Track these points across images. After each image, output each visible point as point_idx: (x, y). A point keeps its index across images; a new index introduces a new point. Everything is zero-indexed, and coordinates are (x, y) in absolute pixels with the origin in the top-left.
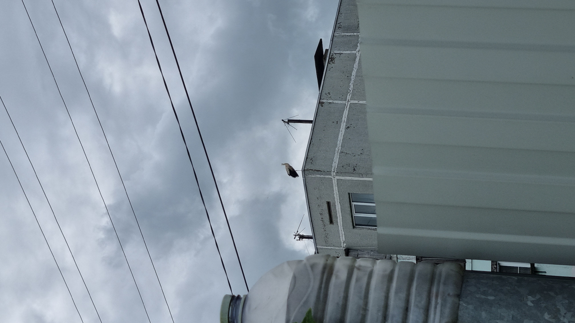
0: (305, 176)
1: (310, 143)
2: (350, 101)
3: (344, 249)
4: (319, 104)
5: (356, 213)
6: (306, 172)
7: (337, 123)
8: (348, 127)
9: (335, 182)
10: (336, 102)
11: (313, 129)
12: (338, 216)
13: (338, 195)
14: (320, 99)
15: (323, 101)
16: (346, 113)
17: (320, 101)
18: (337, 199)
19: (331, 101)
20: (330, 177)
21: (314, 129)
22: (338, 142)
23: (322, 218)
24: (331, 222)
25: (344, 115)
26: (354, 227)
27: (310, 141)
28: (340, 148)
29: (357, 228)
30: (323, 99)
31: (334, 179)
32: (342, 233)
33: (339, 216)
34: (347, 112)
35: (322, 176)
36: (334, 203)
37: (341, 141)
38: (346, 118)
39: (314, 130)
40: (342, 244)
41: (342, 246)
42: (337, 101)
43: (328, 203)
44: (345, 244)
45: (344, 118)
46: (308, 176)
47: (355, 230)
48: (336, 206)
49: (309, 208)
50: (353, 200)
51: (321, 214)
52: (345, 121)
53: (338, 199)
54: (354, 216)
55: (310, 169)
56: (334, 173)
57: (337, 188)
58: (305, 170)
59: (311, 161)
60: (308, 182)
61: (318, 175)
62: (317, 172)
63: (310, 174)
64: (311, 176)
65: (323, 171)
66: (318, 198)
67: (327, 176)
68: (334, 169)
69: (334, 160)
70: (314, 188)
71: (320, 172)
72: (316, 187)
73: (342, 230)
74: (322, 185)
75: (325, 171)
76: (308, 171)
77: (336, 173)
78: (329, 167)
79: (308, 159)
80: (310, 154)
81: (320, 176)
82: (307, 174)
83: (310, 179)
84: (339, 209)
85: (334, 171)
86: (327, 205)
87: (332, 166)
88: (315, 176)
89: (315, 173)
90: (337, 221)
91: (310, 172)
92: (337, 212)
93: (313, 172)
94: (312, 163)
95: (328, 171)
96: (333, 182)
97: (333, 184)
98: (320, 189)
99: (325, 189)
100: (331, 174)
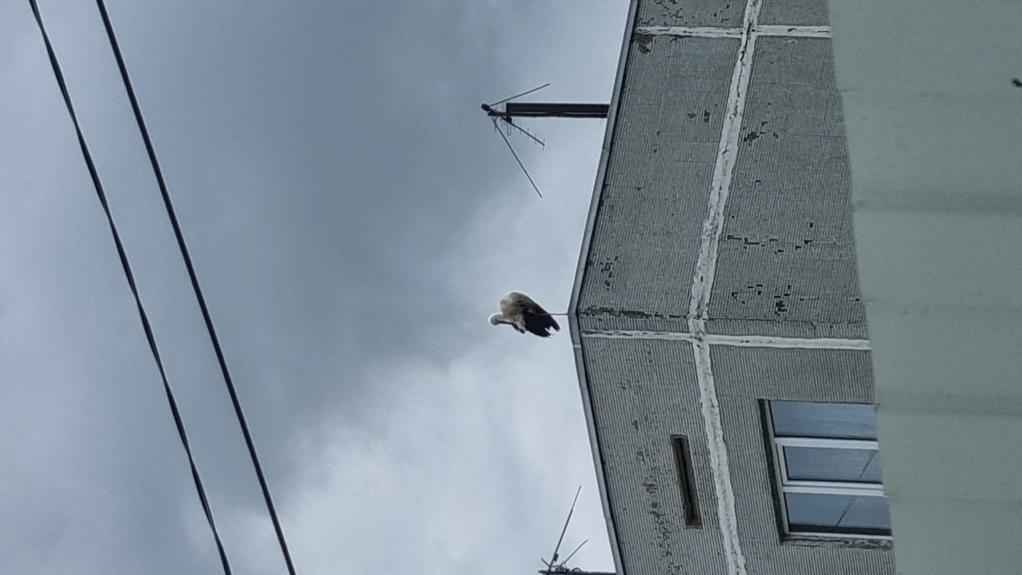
0: (584, 335)
1: (601, 203)
2: (755, 27)
4: (632, 41)
5: (789, 479)
6: (586, 321)
7: (707, 121)
8: (753, 136)
9: (702, 359)
10: (701, 31)
11: (608, 146)
12: (719, 492)
13: (717, 410)
14: (636, 22)
15: (648, 29)
16: (741, 75)
17: (638, 28)
18: (715, 428)
19: (679, 30)
20: (683, 336)
21: (612, 143)
22: (714, 196)
23: (654, 505)
24: (692, 517)
25: (734, 86)
26: (783, 538)
27: (599, 193)
28: (721, 220)
29: (798, 543)
30: (647, 24)
32: (736, 562)
33: (724, 492)
34: (746, 72)
35: (651, 335)
36: (703, 445)
37: (725, 192)
38: (743, 96)
39: (615, 147)
42: (707, 29)
43: (679, 444)
45: (736, 99)
46: (594, 336)
47: (790, 550)
48: (708, 452)
49: (603, 463)
50: (777, 430)
51: (650, 488)
52: (740, 109)
53: (718, 424)
54: (784, 493)
55: (600, 308)
56: (699, 320)
57: (711, 380)
58: (584, 313)
59: (607, 273)
60: (597, 361)
61: (634, 330)
62: (630, 320)
63: (603, 329)
64: (606, 336)
65: (653, 316)
66: (636, 422)
67: (673, 333)
68: (699, 307)
69: (699, 271)
70: (622, 385)
71: (643, 319)
72: (627, 381)
73: (737, 548)
74: (653, 372)
75: (663, 314)
76: (593, 315)
77: (705, 321)
78: (679, 297)
79: (594, 266)
80: (599, 248)
81: (644, 333)
82: (589, 328)
83: (604, 349)
84: (720, 467)
85: (699, 314)
86: (673, 449)
87: (691, 296)
88: (624, 334)
89: (622, 323)
90: (717, 514)
91: (603, 320)
92: (713, 477)
93: (616, 320)
94: (611, 286)
95: (675, 317)
96: (694, 358)
97: (696, 367)
98: (644, 389)
99: (663, 388)
100: (686, 325)
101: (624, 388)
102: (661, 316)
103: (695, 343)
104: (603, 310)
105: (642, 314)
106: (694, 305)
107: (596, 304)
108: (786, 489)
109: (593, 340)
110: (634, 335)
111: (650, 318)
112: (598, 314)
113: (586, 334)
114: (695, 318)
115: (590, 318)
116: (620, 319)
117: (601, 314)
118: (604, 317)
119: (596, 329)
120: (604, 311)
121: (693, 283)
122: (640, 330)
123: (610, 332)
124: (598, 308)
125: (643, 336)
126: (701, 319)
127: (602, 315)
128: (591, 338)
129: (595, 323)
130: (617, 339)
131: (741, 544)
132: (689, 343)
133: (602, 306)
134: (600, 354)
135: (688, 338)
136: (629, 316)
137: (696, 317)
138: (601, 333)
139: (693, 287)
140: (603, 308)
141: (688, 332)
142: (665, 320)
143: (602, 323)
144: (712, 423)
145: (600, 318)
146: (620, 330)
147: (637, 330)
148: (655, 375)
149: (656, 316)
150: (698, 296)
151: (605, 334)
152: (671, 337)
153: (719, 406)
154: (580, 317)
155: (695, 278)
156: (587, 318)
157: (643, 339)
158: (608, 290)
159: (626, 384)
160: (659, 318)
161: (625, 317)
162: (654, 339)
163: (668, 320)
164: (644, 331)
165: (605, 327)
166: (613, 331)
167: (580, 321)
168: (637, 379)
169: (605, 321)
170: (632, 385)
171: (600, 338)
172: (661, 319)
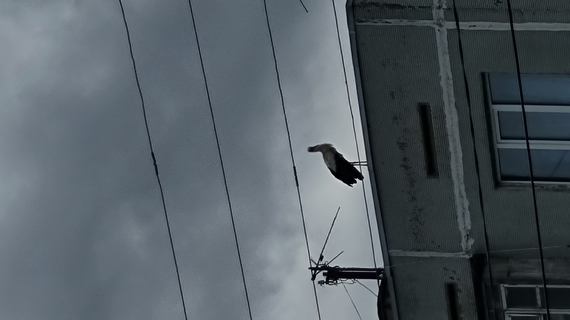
0: (357, 23)
3: (467, 257)
6: (360, 12)
9: (441, 41)
12: (451, 149)
13: (451, 82)
18: (449, 96)
20: (428, 23)
23: (405, 159)
24: (431, 169)
26: (497, 185)
29: (508, 189)
31: (441, 29)
32: (463, 204)
33: (455, 149)
35: (405, 22)
36: (441, 110)
40: (464, 240)
41: (464, 248)
43: (424, 110)
44: (471, 242)
46: (364, 24)
47: (502, 195)
48: (444, 116)
50: (494, 99)
51: (402, 146)
53: (452, 94)
54: (498, 149)
55: (369, 2)
56: (440, 10)
57: (447, 57)
58: (357, 6)
60: (366, 44)
61: (393, 18)
62: (390, 11)
63: (371, 18)
64: (373, 24)
65: (407, 7)
66: (393, 92)
67: (421, 21)
70: (383, 63)
71: (400, 10)
72: (387, 60)
73: (464, 193)
75: (414, 5)
76: (364, 8)
77: (444, 10)
82: (361, 18)
83: (371, 34)
84: (453, 127)
85: (440, 5)
86: (419, 114)
88: (386, 22)
89: (384, 13)
90: (449, 166)
92: (448, 135)
93: (380, 11)
95: (423, 7)
96: (436, 40)
97: (437, 48)
98: (399, 66)
99: (413, 65)
100: (431, 14)
101: (385, 66)
102: (413, 7)
103: (437, 27)
105: (399, 6)
108: (500, 146)
109: (364, 27)
110: (393, 22)
111: (405, 9)
112: (368, 7)
113: (359, 22)
115: (362, 10)
116: (383, 10)
117: (370, 7)
118: (372, 9)
119: (366, 18)
120: (372, 5)
122: (397, 19)
123: (375, 21)
125: (399, 23)
126: (442, 8)
128: (362, 25)
129: (365, 14)
130: (381, 26)
131: (467, 190)
132: (432, 28)
134: (368, 38)
135: (432, 24)
136: (389, 9)
137: (438, 8)
138: (369, 21)
140: (371, 2)
141: (432, 20)
142: (416, 10)
143: (370, 14)
144: (447, 92)
145: (369, 9)
146: (383, 18)
147: (395, 19)
149: (409, 7)
151: (372, 22)
152: (419, 24)
153: (453, 79)
154: (355, 9)
156: (360, 10)
157: (399, 26)
159: (387, 62)
160: (411, 9)
161: (387, 8)
162: (407, 26)
163: (418, 10)
164: (401, 20)
165: (373, 16)
166: (378, 20)
167: (355, 13)
168: (394, 58)
169: (372, 12)
170: (391, 63)
171: (368, 25)
172: (413, 9)
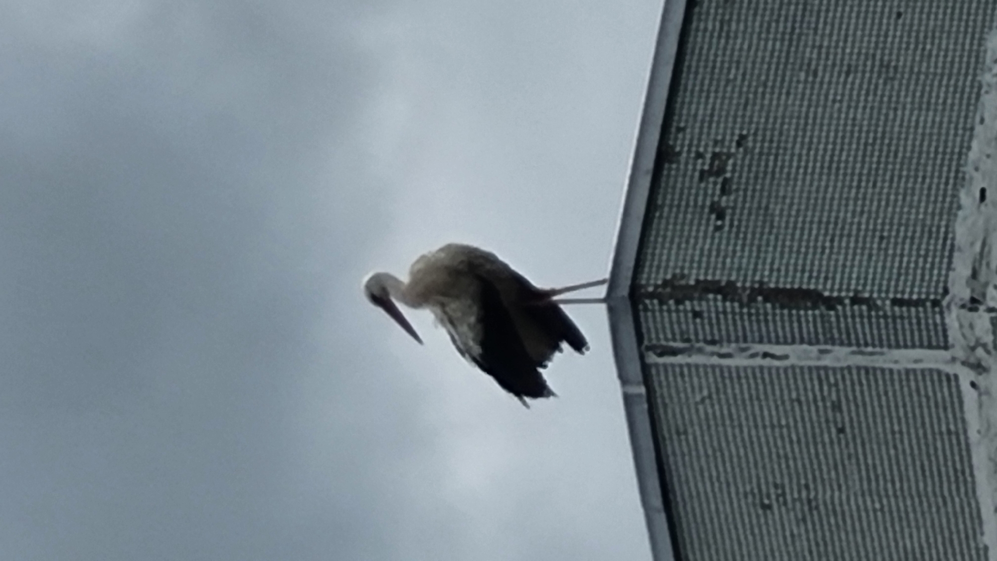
0: (652, 358)
6: (657, 318)
20: (931, 359)
31: (981, 380)
35: (841, 357)
46: (680, 359)
55: (698, 281)
58: (652, 296)
59: (715, 183)
60: (690, 431)
61: (793, 342)
62: (782, 315)
63: (706, 341)
64: (715, 360)
65: (847, 301)
67: (903, 352)
68: (975, 275)
69: (977, 175)
70: (761, 499)
71: (817, 312)
72: (776, 486)
74: (846, 462)
75: (875, 295)
76: (678, 302)
78: (919, 249)
79: (678, 162)
80: (693, 112)
81: (822, 352)
82: (666, 339)
83: (710, 396)
85: (976, 296)
87: (952, 245)
88: (766, 355)
89: (758, 321)
91: (706, 315)
93: (741, 314)
94: (728, 218)
95: (909, 303)
96: (964, 421)
97: (968, 445)
98: (822, 507)
99: (877, 506)
100: (940, 328)
101: (767, 507)
102: (870, 303)
103: (966, 376)
104: (706, 288)
105: (814, 298)
106: (962, 269)
107: (686, 272)
109: (678, 370)
110: (792, 356)
111: (839, 308)
112: (691, 299)
113: (661, 355)
114: (963, 306)
115: (669, 311)
116: (753, 311)
117: (700, 299)
118: (709, 307)
119: (688, 340)
120: (707, 290)
121: (959, 207)
122: (810, 343)
123: (724, 350)
124: (692, 282)
125: (819, 359)
126: (982, 308)
127: (704, 303)
128: (673, 365)
129: (684, 327)
130: (745, 368)
132: (948, 376)
133: (702, 278)
134: (697, 411)
135: (947, 362)
136: (777, 305)
137: (969, 305)
138: (700, 351)
139: (959, 220)
140: (706, 281)
141: (946, 347)
142: (881, 313)
143: (703, 325)
145: (697, 308)
146: (753, 341)
147: (802, 341)
148: (855, 467)
149: (855, 300)
150: (972, 244)
151: (713, 354)
152: (896, 362)
154: (641, 307)
155: (963, 195)
156: (661, 311)
157: (818, 368)
158: (718, 228)
159: (773, 497)
160: (864, 308)
161: (769, 305)
162: (849, 368)
163: (889, 313)
164: (823, 347)
165: (712, 334)
166: (733, 345)
167: (642, 319)
168: (803, 482)
169: (710, 318)
170: (789, 497)
171: (697, 366)
172: (869, 310)
